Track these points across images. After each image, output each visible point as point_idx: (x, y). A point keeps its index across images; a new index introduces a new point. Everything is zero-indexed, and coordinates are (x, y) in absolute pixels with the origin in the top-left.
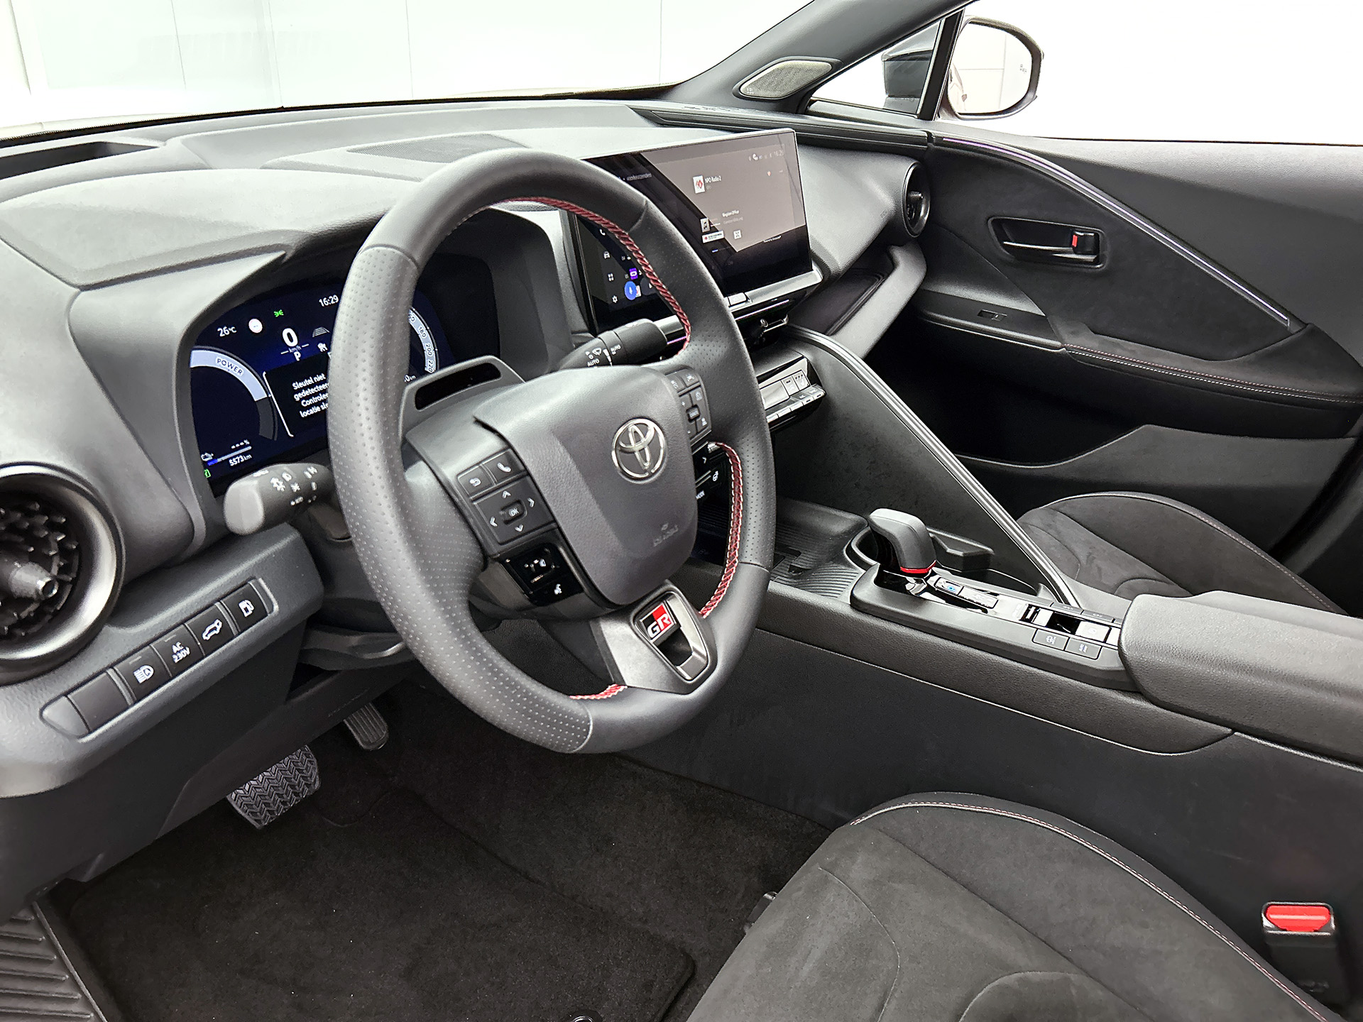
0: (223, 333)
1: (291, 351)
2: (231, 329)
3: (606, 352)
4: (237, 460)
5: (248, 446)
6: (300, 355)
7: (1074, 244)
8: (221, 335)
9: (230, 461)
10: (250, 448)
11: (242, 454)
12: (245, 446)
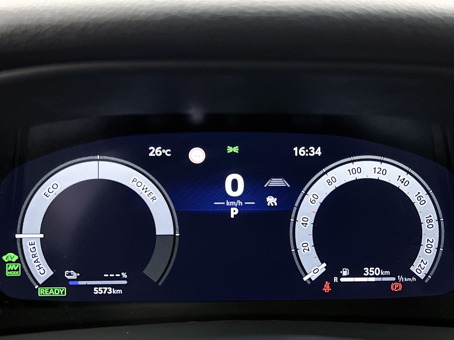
0: (154, 153)
1: (228, 204)
2: (166, 152)
4: (103, 290)
5: (124, 279)
6: (237, 212)
8: (151, 154)
9: (95, 289)
10: (125, 282)
11: (112, 286)
12: (121, 278)
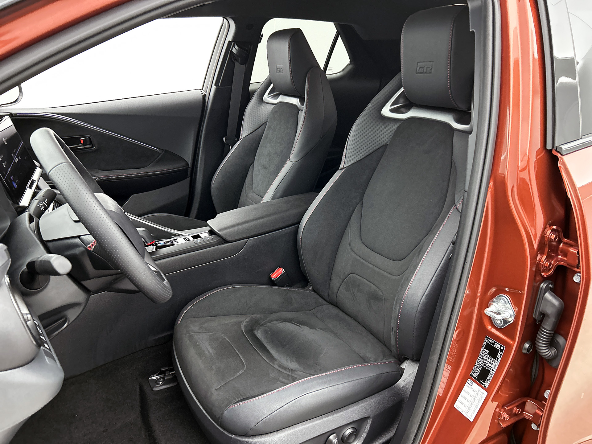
3: (44, 203)
7: (82, 142)
